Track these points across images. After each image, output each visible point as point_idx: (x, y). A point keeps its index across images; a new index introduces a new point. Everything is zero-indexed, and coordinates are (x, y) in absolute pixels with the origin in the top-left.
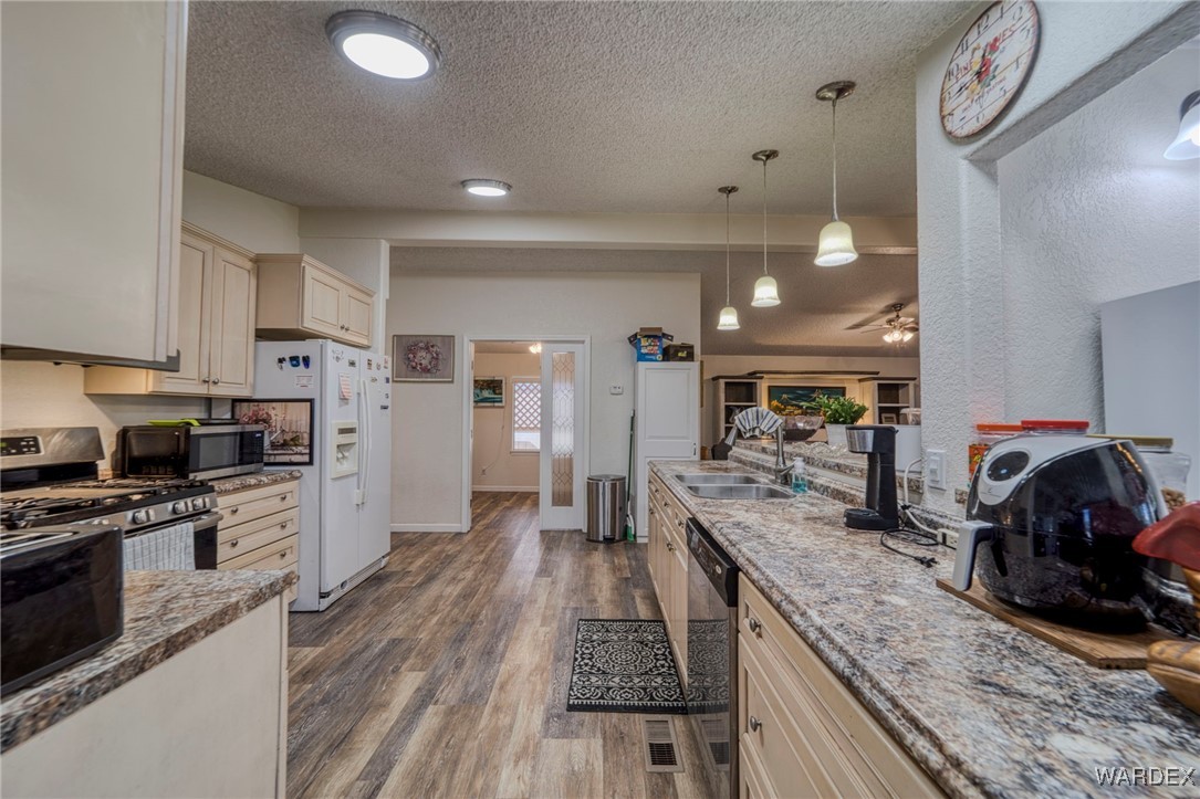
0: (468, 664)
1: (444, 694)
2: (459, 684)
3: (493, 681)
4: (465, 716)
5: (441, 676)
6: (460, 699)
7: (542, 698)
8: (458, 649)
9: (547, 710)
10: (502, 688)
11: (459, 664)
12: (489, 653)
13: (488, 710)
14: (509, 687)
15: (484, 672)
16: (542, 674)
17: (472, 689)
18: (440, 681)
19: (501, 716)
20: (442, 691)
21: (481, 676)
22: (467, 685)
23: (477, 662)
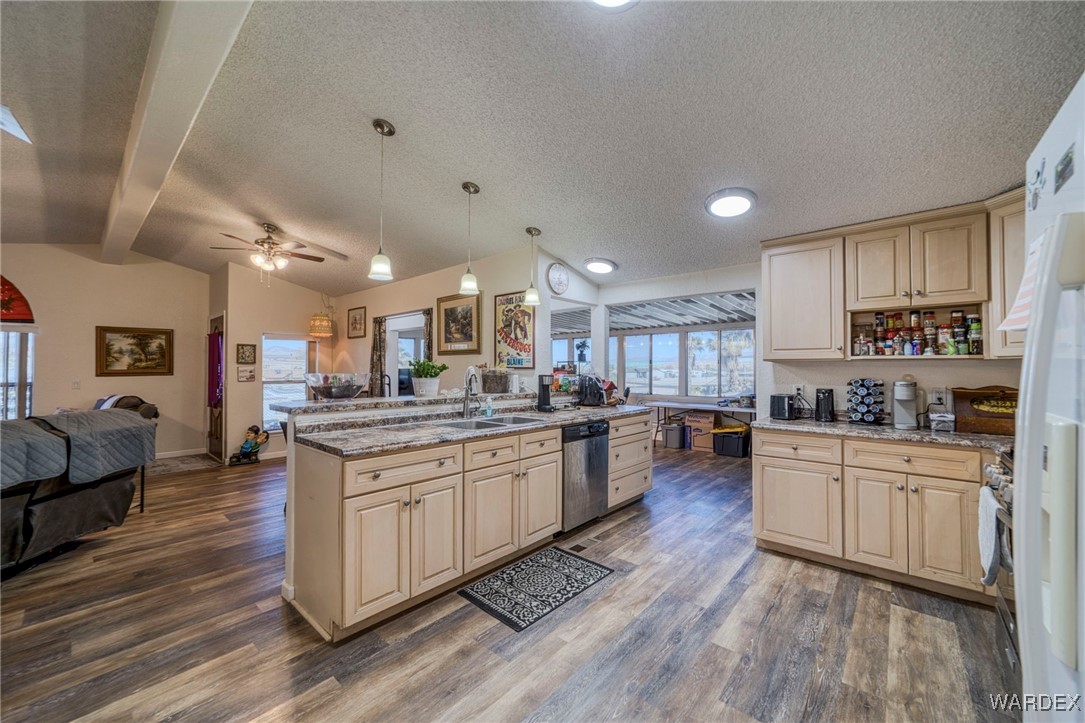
0: (668, 632)
1: (695, 613)
2: (681, 616)
3: (652, 605)
4: (681, 592)
5: (697, 631)
6: (682, 604)
7: (623, 582)
8: (673, 657)
9: (626, 575)
10: (647, 599)
11: (676, 636)
12: (642, 634)
13: (664, 589)
14: (641, 597)
15: (655, 618)
16: (611, 596)
17: (671, 607)
18: (697, 627)
19: (657, 583)
20: (696, 616)
21: (659, 615)
22: (674, 613)
23: (658, 629)
